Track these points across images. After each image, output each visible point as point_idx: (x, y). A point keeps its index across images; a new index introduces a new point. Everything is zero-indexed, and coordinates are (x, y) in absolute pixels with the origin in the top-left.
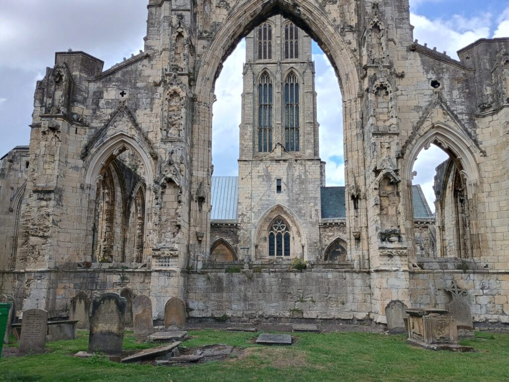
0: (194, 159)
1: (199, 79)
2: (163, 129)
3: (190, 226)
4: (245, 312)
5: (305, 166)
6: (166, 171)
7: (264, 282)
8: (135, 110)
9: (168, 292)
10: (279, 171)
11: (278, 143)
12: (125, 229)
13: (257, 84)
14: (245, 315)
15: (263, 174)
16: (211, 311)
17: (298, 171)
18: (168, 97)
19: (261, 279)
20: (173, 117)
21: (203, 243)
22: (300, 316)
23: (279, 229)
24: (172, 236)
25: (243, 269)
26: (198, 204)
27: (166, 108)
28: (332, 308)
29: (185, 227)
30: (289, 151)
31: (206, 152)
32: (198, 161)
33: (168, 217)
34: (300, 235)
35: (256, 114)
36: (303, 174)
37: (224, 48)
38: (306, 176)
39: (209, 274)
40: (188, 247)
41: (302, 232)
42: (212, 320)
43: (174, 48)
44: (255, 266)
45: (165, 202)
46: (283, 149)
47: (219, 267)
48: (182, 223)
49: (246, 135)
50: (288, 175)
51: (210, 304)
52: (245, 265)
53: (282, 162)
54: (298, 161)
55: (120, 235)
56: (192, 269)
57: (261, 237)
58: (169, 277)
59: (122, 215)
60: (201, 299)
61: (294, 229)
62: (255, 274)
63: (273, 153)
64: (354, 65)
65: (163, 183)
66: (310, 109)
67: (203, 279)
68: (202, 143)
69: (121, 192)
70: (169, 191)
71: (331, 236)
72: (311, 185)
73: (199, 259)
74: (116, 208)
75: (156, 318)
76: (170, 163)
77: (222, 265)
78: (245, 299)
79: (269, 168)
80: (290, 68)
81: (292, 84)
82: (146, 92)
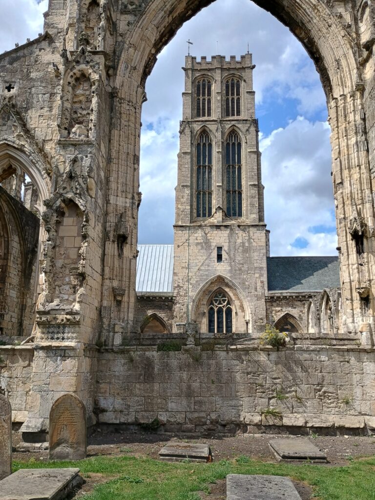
0: (112, 179)
1: (121, 67)
2: (63, 127)
3: (103, 279)
4: (189, 415)
5: (248, 232)
6: (65, 188)
7: (218, 365)
8: (27, 109)
9: (61, 384)
10: (220, 238)
11: (219, 207)
12: (23, 293)
13: (195, 143)
14: (189, 419)
15: (202, 241)
16: (134, 413)
17: (240, 238)
18: (72, 81)
19: (214, 362)
20: (80, 111)
21: (124, 305)
22: (277, 422)
23: (220, 303)
24: (71, 291)
25: (186, 345)
26: (116, 245)
27: (69, 96)
28: (330, 409)
29: (94, 278)
30: (230, 216)
31: (130, 171)
32: (118, 183)
33: (66, 261)
34: (243, 311)
35: (194, 175)
36: (246, 241)
37: (157, 28)
38: (250, 243)
39: (132, 353)
40: (100, 310)
41: (246, 307)
42: (136, 428)
43: (85, 19)
44: (204, 341)
45: (62, 238)
46: (224, 214)
47: (148, 342)
48: (88, 271)
49: (183, 198)
50: (230, 242)
51: (132, 401)
52: (189, 339)
53: (222, 228)
54: (241, 227)
55: (16, 300)
56: (105, 345)
57: (199, 312)
58: (64, 358)
59: (20, 273)
60: (118, 394)
61: (237, 303)
62: (204, 354)
63: (212, 219)
64: (348, 46)
65: (59, 207)
66: (254, 170)
67: (123, 361)
68: (124, 157)
69: (20, 243)
70: (69, 221)
71: (279, 311)
72: (255, 254)
73: (116, 330)
74: (11, 264)
75: (38, 428)
76: (71, 177)
77: (153, 339)
78: (190, 394)
79: (209, 235)
80: (231, 126)
81: (234, 144)
82: (44, 85)
